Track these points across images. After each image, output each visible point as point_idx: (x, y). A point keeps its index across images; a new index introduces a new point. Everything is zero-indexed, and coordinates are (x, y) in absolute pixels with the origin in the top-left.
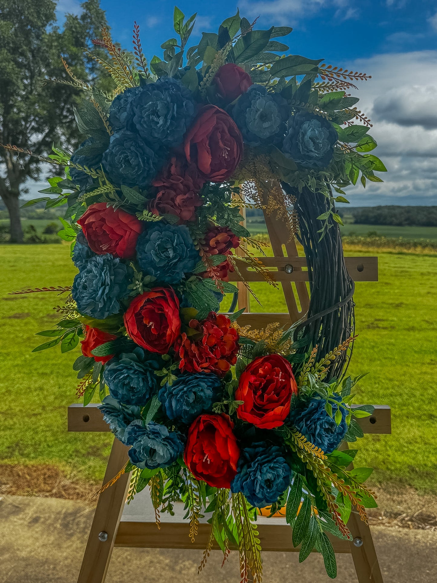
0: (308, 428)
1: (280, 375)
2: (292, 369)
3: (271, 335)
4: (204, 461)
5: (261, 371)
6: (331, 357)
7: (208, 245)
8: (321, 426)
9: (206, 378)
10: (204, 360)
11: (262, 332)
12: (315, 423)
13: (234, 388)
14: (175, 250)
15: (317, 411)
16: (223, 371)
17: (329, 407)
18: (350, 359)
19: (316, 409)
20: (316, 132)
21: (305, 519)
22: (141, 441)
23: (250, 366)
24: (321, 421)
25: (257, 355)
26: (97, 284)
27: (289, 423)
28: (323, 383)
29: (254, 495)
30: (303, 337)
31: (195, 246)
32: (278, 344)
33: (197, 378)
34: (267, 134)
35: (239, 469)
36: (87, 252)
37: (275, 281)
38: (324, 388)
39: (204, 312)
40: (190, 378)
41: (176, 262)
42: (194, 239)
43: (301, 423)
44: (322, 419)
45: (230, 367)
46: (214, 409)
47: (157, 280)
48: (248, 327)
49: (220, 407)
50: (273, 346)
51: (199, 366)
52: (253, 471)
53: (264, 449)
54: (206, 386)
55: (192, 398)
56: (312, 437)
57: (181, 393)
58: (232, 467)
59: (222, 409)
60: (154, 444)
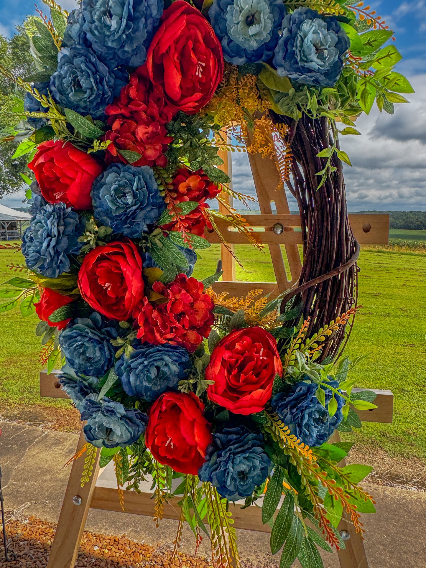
0: (294, 417)
1: (261, 352)
2: (277, 346)
3: (253, 304)
4: (166, 445)
5: (237, 346)
6: (326, 332)
7: (176, 190)
8: (310, 415)
9: (171, 351)
10: (169, 330)
11: (242, 301)
12: (302, 411)
13: (204, 365)
14: (135, 196)
15: (306, 398)
16: (192, 344)
17: (322, 394)
18: (348, 336)
19: (305, 395)
20: (321, 35)
21: (287, 520)
22: (95, 418)
23: (226, 338)
24: (310, 410)
25: (236, 328)
26: (42, 235)
27: (270, 409)
28: (315, 364)
29: (224, 486)
30: (291, 309)
31: (161, 191)
32: (262, 315)
33: (159, 351)
34: (254, 45)
35: (207, 457)
36: (41, 202)
37: (261, 243)
38: (316, 370)
39: (170, 274)
40: (151, 350)
41: (135, 210)
42: (159, 183)
43: (285, 410)
44: (311, 407)
45: (203, 340)
46: (180, 387)
47: (113, 232)
48: (225, 294)
49: (187, 386)
50: (254, 317)
51: (161, 336)
52: (224, 461)
53: (238, 436)
54: (171, 360)
55: (153, 373)
56: (297, 428)
57: (140, 367)
58: (199, 453)
59: (189, 388)
60: (109, 423)
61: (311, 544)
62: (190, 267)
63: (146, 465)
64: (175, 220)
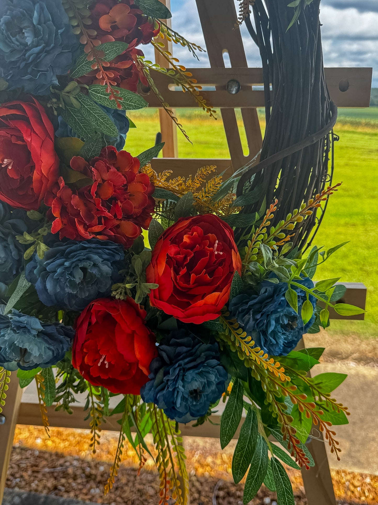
0: (258, 324)
1: (216, 245)
2: (233, 235)
3: (203, 185)
4: (99, 365)
5: (186, 239)
6: (295, 218)
7: (96, 26)
8: (277, 321)
9: (100, 249)
10: (96, 221)
11: (190, 181)
12: (268, 316)
13: (143, 264)
14: (36, 33)
15: (273, 301)
16: (127, 238)
17: (293, 296)
18: (320, 223)
19: (271, 297)
21: (250, 442)
22: (4, 336)
23: (171, 229)
24: (278, 315)
25: (183, 215)
27: (227, 315)
28: (285, 259)
29: (174, 408)
30: (250, 190)
31: (74, 27)
32: (214, 198)
33: (84, 248)
35: (152, 375)
37: (212, 106)
38: (285, 266)
39: (93, 145)
40: (73, 247)
41: (38, 54)
42: (71, 15)
43: (247, 316)
44: (278, 312)
45: (142, 232)
46: (114, 293)
47: (9, 87)
48: (168, 173)
49: (123, 291)
50: (205, 201)
51: (86, 230)
52: (172, 380)
53: (189, 349)
54: (101, 260)
55: (78, 276)
56: (262, 337)
57: (59, 271)
58: (142, 371)
59: (126, 293)
60: (22, 342)
61: (278, 466)
62: (121, 137)
63: (76, 383)
64: (96, 68)
